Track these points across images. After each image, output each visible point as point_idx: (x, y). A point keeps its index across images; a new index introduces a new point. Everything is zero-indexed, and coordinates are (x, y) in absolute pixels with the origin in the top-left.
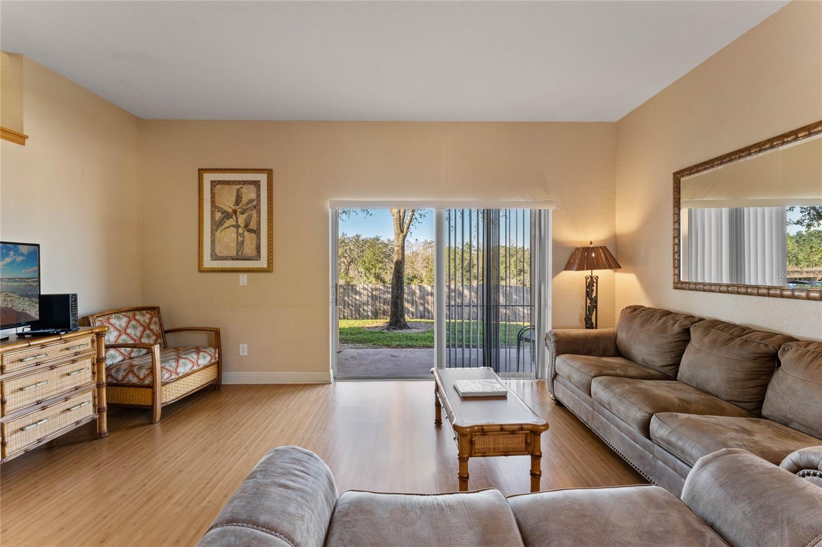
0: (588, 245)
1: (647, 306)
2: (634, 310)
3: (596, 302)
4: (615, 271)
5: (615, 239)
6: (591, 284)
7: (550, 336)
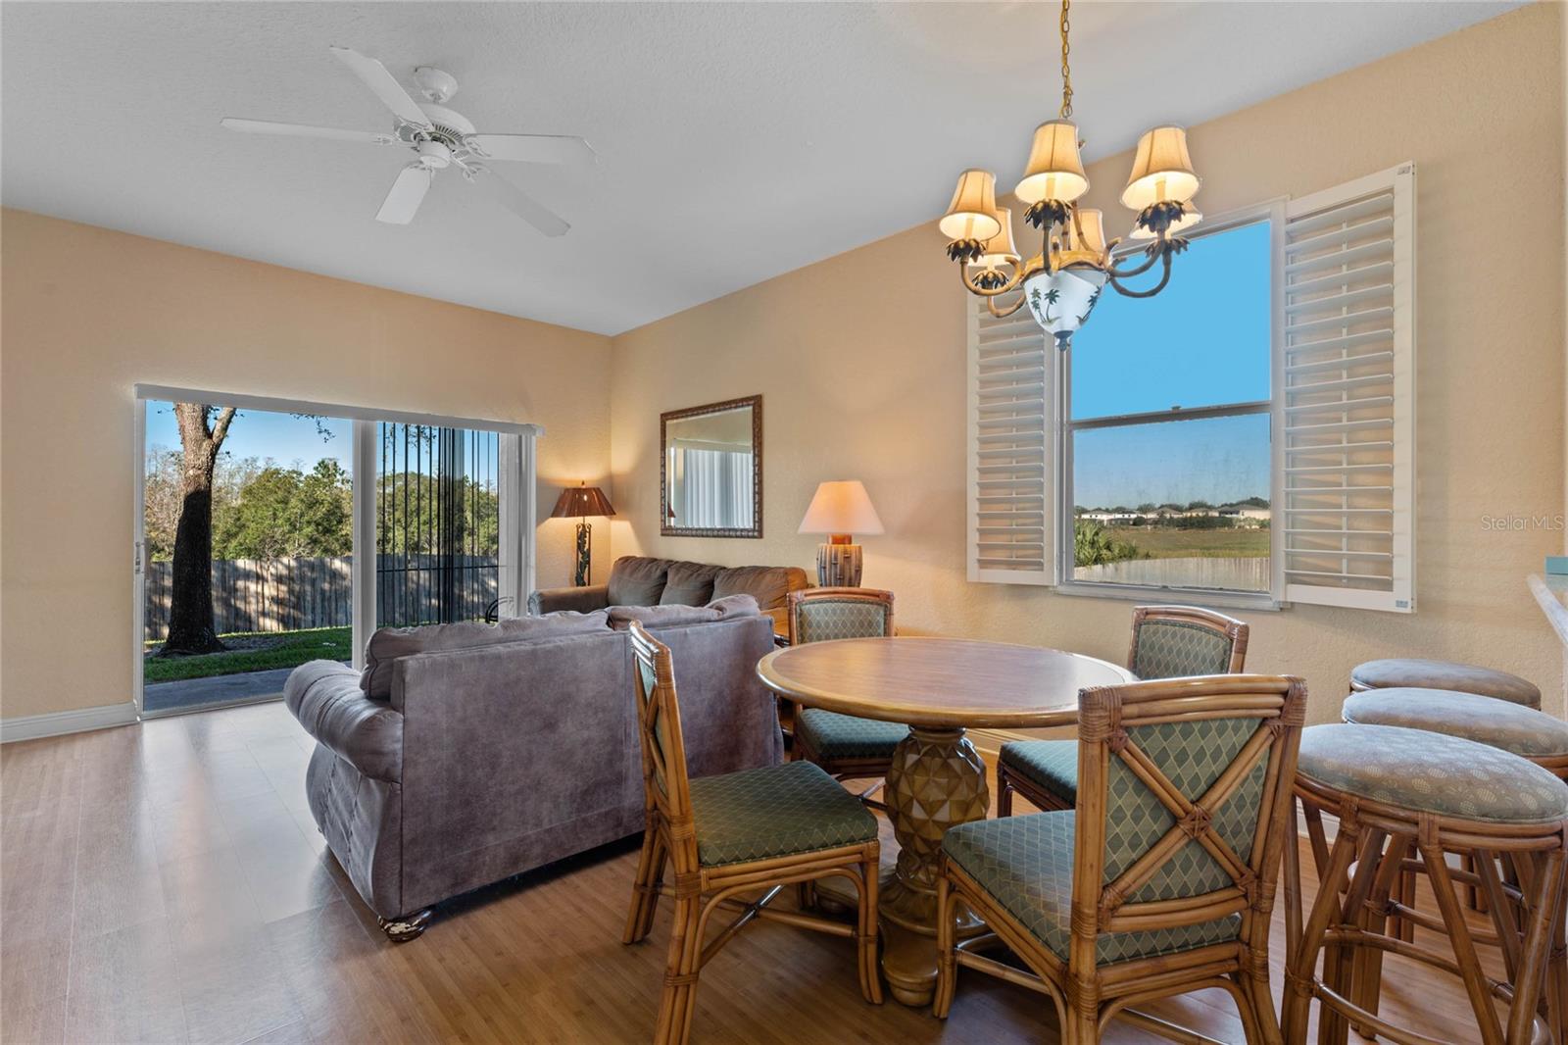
0: (580, 486)
1: (638, 556)
2: (626, 561)
3: (589, 556)
4: (611, 519)
5: (610, 479)
6: (583, 535)
7: (534, 597)
